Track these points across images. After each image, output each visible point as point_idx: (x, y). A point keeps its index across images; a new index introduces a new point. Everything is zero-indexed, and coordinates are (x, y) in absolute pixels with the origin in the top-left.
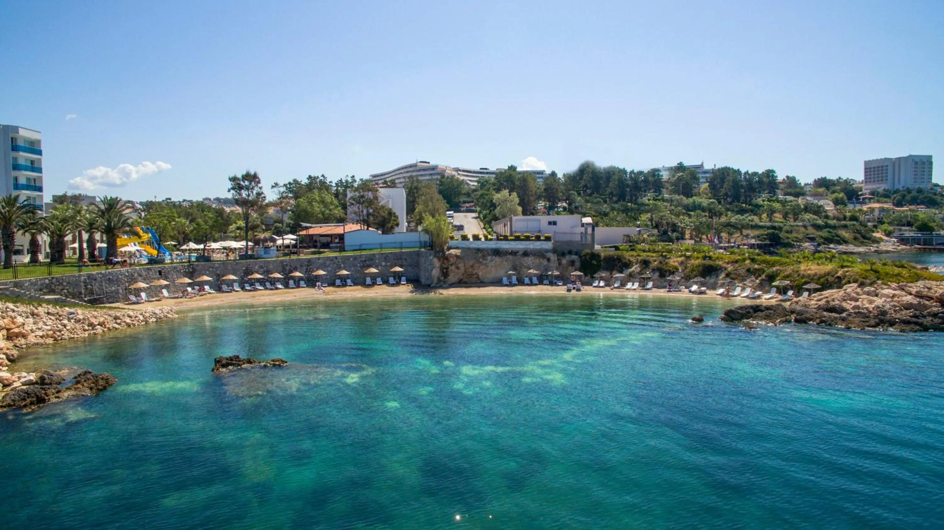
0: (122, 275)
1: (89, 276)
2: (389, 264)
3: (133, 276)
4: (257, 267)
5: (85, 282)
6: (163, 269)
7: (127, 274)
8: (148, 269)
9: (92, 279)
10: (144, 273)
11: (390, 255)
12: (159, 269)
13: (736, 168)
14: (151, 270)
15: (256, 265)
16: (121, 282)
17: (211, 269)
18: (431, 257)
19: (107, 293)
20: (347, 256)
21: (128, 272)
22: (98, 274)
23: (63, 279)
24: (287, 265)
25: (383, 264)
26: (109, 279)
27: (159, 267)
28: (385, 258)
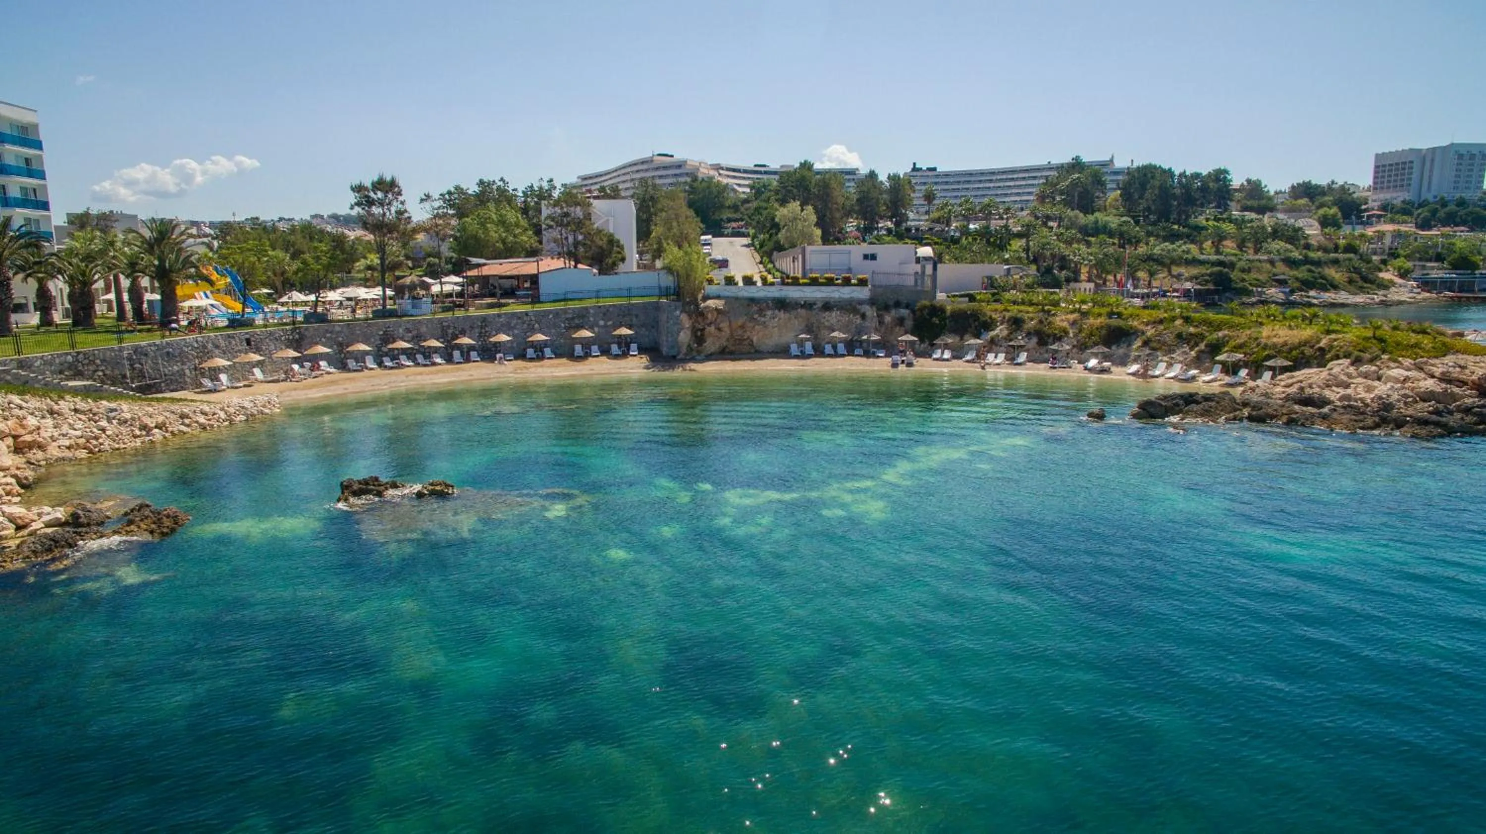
0: (188, 347)
1: (136, 350)
2: (610, 323)
3: (206, 348)
4: (401, 330)
5: (130, 359)
6: (253, 336)
7: (196, 345)
8: (229, 336)
9: (141, 354)
10: (223, 343)
11: (611, 309)
12: (247, 336)
13: (1166, 167)
14: (234, 337)
15: (400, 326)
16: (187, 358)
17: (328, 335)
18: (678, 312)
19: (165, 375)
20: (544, 311)
21: (197, 342)
22: (150, 345)
23: (94, 355)
24: (448, 327)
25: (602, 323)
26: (168, 353)
27: (247, 333)
28: (604, 314)
